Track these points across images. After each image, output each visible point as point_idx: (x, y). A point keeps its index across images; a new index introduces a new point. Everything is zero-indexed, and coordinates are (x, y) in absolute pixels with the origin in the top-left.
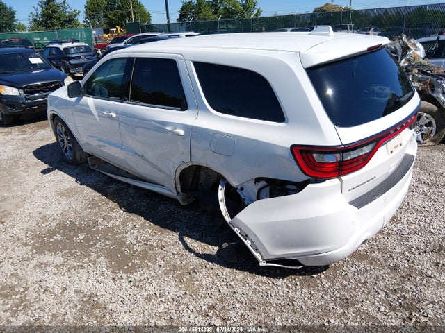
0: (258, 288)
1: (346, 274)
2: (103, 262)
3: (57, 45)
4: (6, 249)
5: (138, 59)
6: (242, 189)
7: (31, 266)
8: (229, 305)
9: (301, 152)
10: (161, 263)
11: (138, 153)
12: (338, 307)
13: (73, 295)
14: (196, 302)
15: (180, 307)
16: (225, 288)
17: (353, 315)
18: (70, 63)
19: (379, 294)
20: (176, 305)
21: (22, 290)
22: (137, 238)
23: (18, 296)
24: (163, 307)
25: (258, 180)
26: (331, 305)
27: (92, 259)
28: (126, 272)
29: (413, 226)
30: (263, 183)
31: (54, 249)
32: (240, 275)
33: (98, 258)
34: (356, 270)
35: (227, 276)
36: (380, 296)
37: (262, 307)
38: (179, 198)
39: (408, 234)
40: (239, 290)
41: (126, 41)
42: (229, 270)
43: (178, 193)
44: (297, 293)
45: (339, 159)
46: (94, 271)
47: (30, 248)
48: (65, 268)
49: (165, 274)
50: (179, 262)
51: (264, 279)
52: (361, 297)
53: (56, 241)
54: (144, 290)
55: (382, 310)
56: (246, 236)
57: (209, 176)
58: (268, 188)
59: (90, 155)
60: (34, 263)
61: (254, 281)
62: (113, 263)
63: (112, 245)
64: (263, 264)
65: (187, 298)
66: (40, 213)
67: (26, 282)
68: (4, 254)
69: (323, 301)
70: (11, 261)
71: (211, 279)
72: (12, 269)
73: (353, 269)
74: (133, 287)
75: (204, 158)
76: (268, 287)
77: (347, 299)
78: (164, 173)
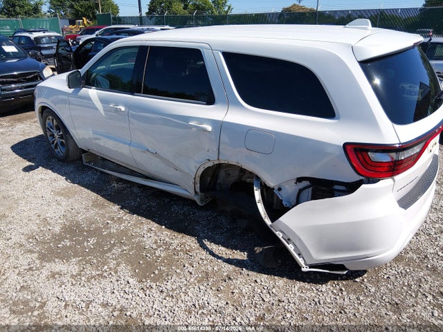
0: (303, 295)
1: (389, 277)
2: (125, 270)
3: (27, 34)
4: (8, 258)
5: (152, 48)
6: (280, 189)
7: (43, 276)
8: (277, 316)
9: (355, 150)
10: (191, 269)
11: (150, 149)
12: (391, 313)
13: (100, 309)
14: (242, 313)
15: (226, 320)
16: (268, 296)
17: (408, 320)
18: (41, 53)
19: (427, 297)
20: (220, 317)
21: (38, 305)
22: (156, 242)
23: (36, 313)
24: (207, 321)
25: (299, 180)
26: (383, 311)
27: (112, 266)
28: (154, 280)
29: (437, 226)
30: (306, 183)
31: (64, 255)
32: (281, 282)
33: (118, 265)
34: (396, 273)
35: (265, 282)
36: (428, 299)
37: (314, 317)
38: (197, 199)
39: (435, 234)
40: (284, 299)
41: (97, 32)
42: (266, 276)
43: (196, 193)
44: (346, 300)
45: (395, 158)
46: (117, 281)
47: (36, 255)
48: (83, 278)
49: (199, 282)
50: (210, 269)
51: (307, 286)
52: (410, 301)
53: (65, 247)
54: (180, 301)
55: (436, 314)
56: (289, 239)
57: (229, 174)
58: (311, 189)
59: (84, 151)
60: (45, 272)
61: (296, 288)
62: (137, 271)
63: (130, 250)
64: (305, 269)
65: (230, 309)
66: (39, 216)
67: (41, 296)
68: (8, 264)
69: (374, 307)
70: (17, 271)
71: (250, 287)
72: (21, 281)
73: (393, 272)
74: (167, 298)
75: (235, 156)
76: (313, 294)
77: (397, 304)
78: (181, 171)
